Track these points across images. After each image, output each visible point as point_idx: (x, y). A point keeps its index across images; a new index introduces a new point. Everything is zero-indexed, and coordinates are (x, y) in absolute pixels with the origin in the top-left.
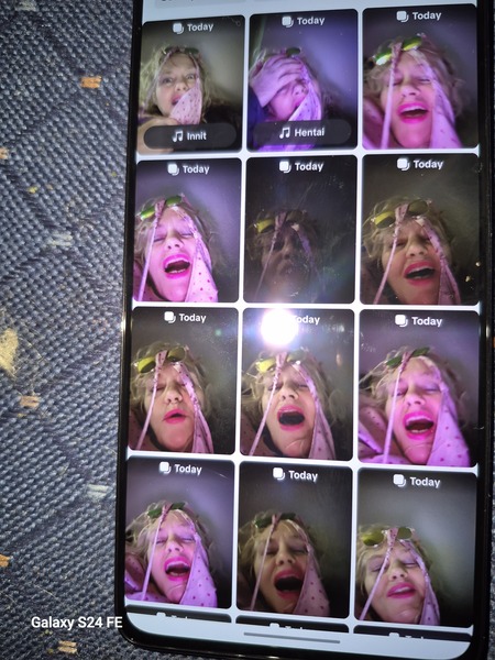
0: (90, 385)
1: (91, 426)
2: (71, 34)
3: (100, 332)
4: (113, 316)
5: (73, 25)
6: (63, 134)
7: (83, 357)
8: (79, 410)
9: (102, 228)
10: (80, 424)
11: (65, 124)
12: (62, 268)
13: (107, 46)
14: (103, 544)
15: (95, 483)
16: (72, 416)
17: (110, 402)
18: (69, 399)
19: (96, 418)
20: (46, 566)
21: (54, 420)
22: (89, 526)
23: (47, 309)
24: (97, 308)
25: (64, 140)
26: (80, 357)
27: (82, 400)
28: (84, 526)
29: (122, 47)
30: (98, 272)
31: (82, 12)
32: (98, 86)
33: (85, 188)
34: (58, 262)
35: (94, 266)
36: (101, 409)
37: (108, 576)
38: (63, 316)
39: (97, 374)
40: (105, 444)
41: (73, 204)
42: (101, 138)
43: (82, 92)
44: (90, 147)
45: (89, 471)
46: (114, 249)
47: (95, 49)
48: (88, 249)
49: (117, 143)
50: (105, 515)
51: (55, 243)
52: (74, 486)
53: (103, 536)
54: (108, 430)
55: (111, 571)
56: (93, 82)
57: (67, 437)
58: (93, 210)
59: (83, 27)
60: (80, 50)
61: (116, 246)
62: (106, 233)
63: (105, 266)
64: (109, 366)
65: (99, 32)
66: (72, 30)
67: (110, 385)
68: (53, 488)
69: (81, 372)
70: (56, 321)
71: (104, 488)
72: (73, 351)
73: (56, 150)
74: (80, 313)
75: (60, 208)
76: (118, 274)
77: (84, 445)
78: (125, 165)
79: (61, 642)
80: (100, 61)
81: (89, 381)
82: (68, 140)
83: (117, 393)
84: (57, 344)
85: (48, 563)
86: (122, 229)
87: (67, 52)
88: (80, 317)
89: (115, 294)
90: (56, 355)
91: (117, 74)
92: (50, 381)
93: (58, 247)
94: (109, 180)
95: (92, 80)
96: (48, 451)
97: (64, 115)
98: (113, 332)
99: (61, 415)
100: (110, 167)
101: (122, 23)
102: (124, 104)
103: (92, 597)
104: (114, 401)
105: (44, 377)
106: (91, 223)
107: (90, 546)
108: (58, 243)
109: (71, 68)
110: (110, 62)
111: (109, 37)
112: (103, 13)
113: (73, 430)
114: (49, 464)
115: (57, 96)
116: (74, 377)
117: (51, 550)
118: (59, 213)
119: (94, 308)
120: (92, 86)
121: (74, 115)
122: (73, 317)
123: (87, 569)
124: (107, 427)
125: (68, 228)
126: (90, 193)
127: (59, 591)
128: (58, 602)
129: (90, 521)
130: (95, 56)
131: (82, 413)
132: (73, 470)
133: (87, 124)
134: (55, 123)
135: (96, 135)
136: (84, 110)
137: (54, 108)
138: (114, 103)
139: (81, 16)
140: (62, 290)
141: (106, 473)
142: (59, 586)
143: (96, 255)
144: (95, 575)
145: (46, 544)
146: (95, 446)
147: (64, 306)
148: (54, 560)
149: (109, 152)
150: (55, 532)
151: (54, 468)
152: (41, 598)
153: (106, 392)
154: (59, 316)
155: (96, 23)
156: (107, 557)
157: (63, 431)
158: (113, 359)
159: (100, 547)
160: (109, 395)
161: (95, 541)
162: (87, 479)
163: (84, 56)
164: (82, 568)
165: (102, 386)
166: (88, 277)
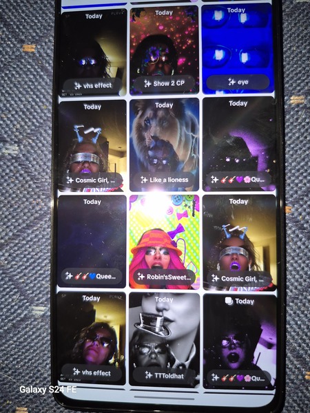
0: (32, 243)
1: (33, 269)
2: (15, 16)
3: (38, 208)
4: (46, 198)
5: (17, 10)
6: (11, 82)
7: (27, 225)
8: (25, 259)
9: (38, 142)
10: (26, 268)
11: (13, 75)
12: (12, 168)
13: (39, 24)
14: (43, 344)
15: (37, 305)
16: (21, 263)
17: (45, 253)
18: (19, 252)
19: (36, 264)
20: (6, 360)
21: (9, 266)
22: (34, 333)
23: (3, 194)
24: (35, 193)
25: (12, 86)
26: (25, 225)
27: (27, 253)
28: (31, 333)
29: (49, 26)
30: (35, 170)
32: (33, 50)
33: (26, 116)
34: (9, 164)
35: (33, 166)
36: (39, 258)
37: (47, 364)
38: (13, 199)
39: (36, 236)
40: (43, 280)
41: (18, 126)
42: (36, 84)
43: (23, 54)
44: (29, 90)
45: (33, 298)
46: (46, 155)
47: (31, 27)
48: (29, 155)
49: (47, 87)
50: (44, 326)
51: (6, 151)
52: (23, 308)
54: (45, 271)
55: (49, 361)
56: (30, 48)
57: (18, 277)
58: (31, 130)
60: (21, 27)
61: (47, 153)
62: (40, 145)
63: (40, 166)
64: (44, 230)
65: (33, 15)
66: (16, 14)
67: (45, 242)
68: (10, 309)
70: (8, 202)
71: (43, 308)
72: (20, 221)
73: (7, 91)
74: (24, 196)
75: (10, 129)
76: (49, 171)
77: (29, 281)
78: (51, 101)
79: (17, 408)
80: (34, 34)
81: (31, 240)
82: (15, 85)
83: (49, 247)
84: (10, 217)
85: (8, 358)
86: (51, 142)
87: (13, 28)
88: (25, 199)
89: (47, 184)
90: (9, 224)
91: (46, 43)
92: (6, 241)
93: (9, 154)
94: (42, 110)
95: (30, 46)
96: (6, 286)
97: (12, 69)
98: (46, 209)
99: (14, 263)
100: (43, 102)
101: (48, 9)
102: (51, 62)
103: (37, 378)
104: (47, 253)
105: (2, 238)
106: (30, 139)
107: (35, 345)
108: (9, 152)
109: (16, 39)
110: (41, 35)
111: (40, 18)
112: (36, 3)
113: (21, 272)
114: (7, 294)
115: (7, 57)
116: (21, 238)
117: (9, 349)
118: (10, 132)
119: (33, 193)
120: (30, 50)
121: (18, 69)
122: (20, 199)
123: (33, 361)
124: (44, 269)
125: (15, 142)
126: (29, 119)
127: (15, 376)
128: (15, 383)
129: (34, 329)
130: (31, 31)
131: (27, 261)
132: (22, 297)
133: (27, 75)
134: (6, 74)
135: (33, 82)
136: (25, 66)
137: (5, 65)
138: (44, 61)
139: (22, 4)
140: (12, 182)
141: (44, 299)
142: (15, 372)
143: (34, 159)
144: (38, 364)
145: (6, 346)
146: (36, 282)
147: (14, 192)
148: (12, 355)
149: (41, 93)
150: (12, 338)
151: (10, 297)
152: (3, 380)
153: (43, 247)
154: (10, 199)
155: (31, 9)
156: (46, 352)
157: (15, 273)
158: (46, 226)
159: (41, 346)
160: (44, 249)
161: (38, 342)
162: (31, 303)
163: (24, 30)
164: (30, 360)
165: (40, 243)
166: (29, 173)
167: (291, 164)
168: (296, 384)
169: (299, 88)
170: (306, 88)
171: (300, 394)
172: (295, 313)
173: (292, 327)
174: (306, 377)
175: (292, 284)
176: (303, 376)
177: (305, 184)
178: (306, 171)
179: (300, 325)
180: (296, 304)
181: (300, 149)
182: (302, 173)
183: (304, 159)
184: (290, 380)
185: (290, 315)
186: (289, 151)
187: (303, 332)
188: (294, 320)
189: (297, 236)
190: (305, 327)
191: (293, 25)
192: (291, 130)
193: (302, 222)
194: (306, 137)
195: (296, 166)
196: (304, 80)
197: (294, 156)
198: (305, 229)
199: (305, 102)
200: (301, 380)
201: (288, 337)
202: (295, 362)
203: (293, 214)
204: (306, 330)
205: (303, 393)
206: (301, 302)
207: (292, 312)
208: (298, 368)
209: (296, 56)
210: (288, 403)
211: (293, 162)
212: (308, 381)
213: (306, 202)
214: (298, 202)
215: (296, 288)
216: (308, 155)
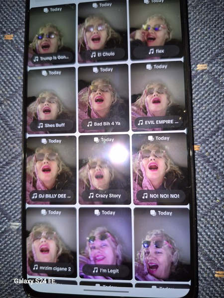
0: (9, 176)
1: (11, 195)
3: (14, 150)
4: (20, 143)
5: (1, 11)
7: (7, 163)
8: (5, 188)
9: (14, 102)
10: (6, 194)
13: (16, 21)
15: (14, 222)
16: (2, 191)
22: (11, 242)
24: (12, 140)
26: (4, 163)
27: (6, 183)
28: (9, 242)
29: (23, 21)
30: (13, 123)
31: (4, 6)
32: (12, 39)
33: (7, 85)
35: (11, 120)
36: (15, 187)
37: (20, 266)
39: (13, 171)
40: (17, 203)
41: (1, 92)
42: (13, 62)
43: (5, 41)
44: (8, 66)
45: (11, 216)
46: (20, 112)
47: (11, 22)
48: (8, 112)
49: (20, 64)
50: (19, 237)
52: (4, 223)
53: (18, 247)
54: (19, 197)
55: (21, 264)
58: (10, 94)
59: (5, 12)
60: (3, 23)
61: (21, 110)
62: (16, 105)
63: (16, 120)
64: (19, 166)
65: (12, 14)
67: (19, 175)
69: (5, 170)
71: (18, 224)
72: (2, 160)
74: (5, 142)
77: (7, 204)
80: (13, 28)
81: (9, 173)
88: (5, 144)
91: (20, 33)
94: (17, 80)
95: (9, 36)
98: (20, 151)
100: (18, 75)
103: (14, 276)
106: (9, 100)
107: (12, 252)
110: (17, 28)
111: (17, 16)
112: (14, 6)
113: (2, 197)
116: (2, 172)
119: (11, 139)
120: (9, 39)
122: (1, 144)
123: (11, 263)
124: (18, 195)
126: (9, 87)
129: (12, 240)
130: (10, 25)
131: (7, 189)
132: (3, 216)
133: (7, 56)
135: (11, 61)
136: (6, 50)
138: (19, 46)
139: (4, 7)
141: (18, 217)
143: (12, 115)
144: (15, 266)
146: (13, 204)
149: (17, 68)
153: (17, 179)
155: (11, 10)
156: (20, 257)
158: (20, 163)
159: (17, 252)
160: (18, 180)
161: (14, 249)
162: (9, 220)
163: (5, 25)
164: (8, 262)
165: (15, 176)
166: (8, 125)
167: (198, 114)
168: (207, 281)
169: (203, 59)
170: (208, 58)
171: (211, 289)
172: (205, 226)
173: (203, 237)
174: (216, 275)
175: (202, 204)
176: (213, 275)
177: (210, 129)
178: (210, 119)
179: (210, 236)
180: (206, 219)
181: (205, 103)
182: (207, 121)
183: (208, 110)
184: (203, 277)
185: (202, 228)
186: (197, 105)
187: (212, 241)
188: (205, 231)
189: (205, 167)
190: (214, 237)
191: (197, 14)
192: (198, 89)
193: (209, 157)
194: (209, 94)
195: (202, 115)
196: (206, 53)
197: (201, 108)
198: (210, 162)
199: (208, 69)
200: (212, 278)
201: (201, 244)
202: (207, 264)
203: (201, 151)
204: (214, 239)
205: (213, 288)
206: (209, 218)
207: (203, 226)
208: (209, 269)
209: (200, 36)
210: (203, 295)
211: (200, 112)
212: (217, 279)
213: (211, 142)
214: (205, 142)
215: (205, 207)
216: (211, 107)
